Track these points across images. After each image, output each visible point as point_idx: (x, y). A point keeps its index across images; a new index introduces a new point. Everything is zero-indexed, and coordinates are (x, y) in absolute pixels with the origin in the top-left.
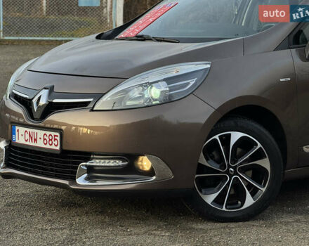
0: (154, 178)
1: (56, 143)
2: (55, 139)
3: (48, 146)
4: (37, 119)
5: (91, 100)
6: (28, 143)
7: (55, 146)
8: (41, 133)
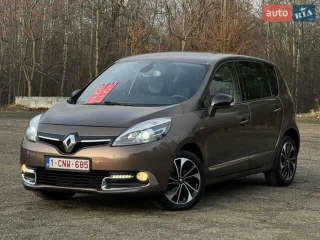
0: (149, 184)
1: (86, 166)
2: (85, 164)
3: (79, 169)
4: (68, 153)
5: (109, 140)
6: (61, 168)
7: (86, 168)
8: (73, 161)
